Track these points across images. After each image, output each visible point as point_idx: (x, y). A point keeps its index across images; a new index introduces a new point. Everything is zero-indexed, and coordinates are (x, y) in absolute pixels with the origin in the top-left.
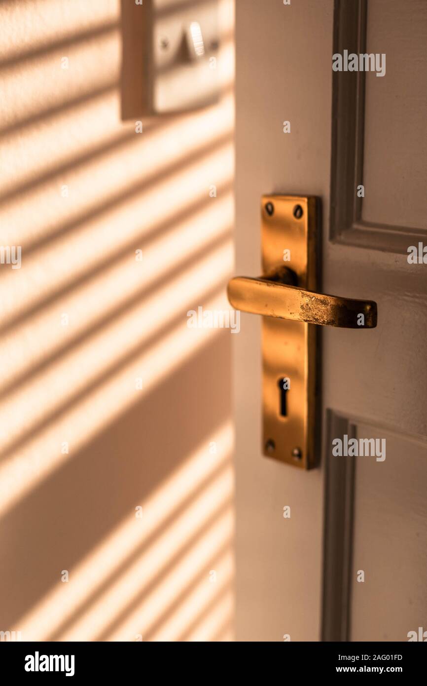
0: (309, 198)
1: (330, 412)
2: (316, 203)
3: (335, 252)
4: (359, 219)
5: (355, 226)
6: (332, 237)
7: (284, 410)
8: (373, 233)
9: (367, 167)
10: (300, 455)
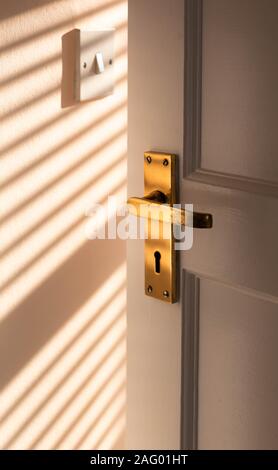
0: (172, 155)
1: (184, 270)
2: (176, 158)
3: (187, 184)
4: (199, 167)
5: (197, 171)
6: (185, 176)
7: (158, 270)
8: (207, 175)
9: (203, 140)
10: (167, 295)
